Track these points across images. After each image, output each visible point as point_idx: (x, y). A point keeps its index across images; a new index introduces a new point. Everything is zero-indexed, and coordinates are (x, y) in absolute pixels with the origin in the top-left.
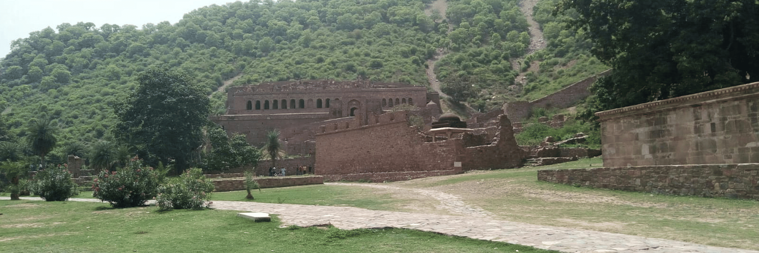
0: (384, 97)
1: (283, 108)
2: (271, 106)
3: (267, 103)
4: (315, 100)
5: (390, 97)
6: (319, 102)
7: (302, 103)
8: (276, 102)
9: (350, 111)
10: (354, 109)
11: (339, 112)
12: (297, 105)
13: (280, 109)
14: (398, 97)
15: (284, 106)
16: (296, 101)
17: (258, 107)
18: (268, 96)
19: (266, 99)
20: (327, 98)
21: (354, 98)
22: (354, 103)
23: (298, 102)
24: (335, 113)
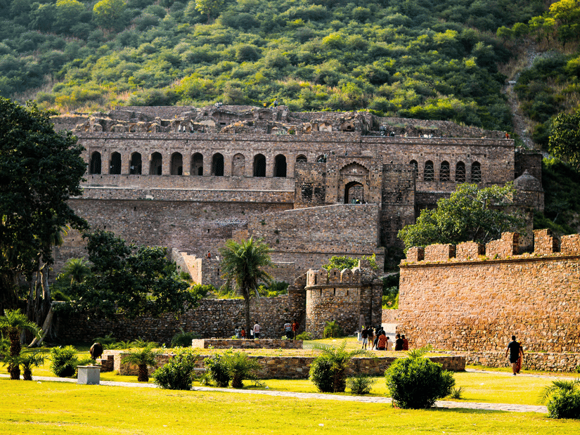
0: (414, 157)
1: (172, 172)
2: (146, 166)
3: (136, 158)
4: (250, 157)
5: (428, 158)
6: (260, 162)
7: (218, 161)
8: (157, 157)
9: (343, 188)
10: (352, 184)
11: (317, 190)
12: (207, 168)
13: (167, 176)
14: (446, 158)
15: (177, 169)
16: (204, 157)
17: (116, 167)
18: (139, 142)
19: (134, 149)
20: (278, 153)
21: (354, 160)
22: (355, 170)
23: (210, 160)
24: (308, 193)
